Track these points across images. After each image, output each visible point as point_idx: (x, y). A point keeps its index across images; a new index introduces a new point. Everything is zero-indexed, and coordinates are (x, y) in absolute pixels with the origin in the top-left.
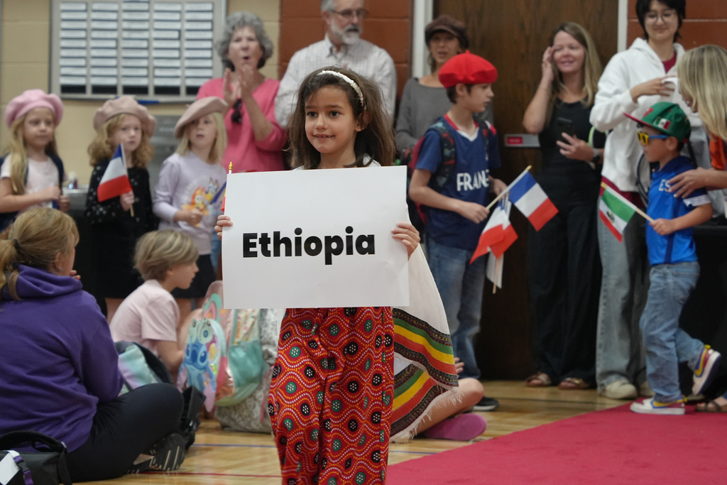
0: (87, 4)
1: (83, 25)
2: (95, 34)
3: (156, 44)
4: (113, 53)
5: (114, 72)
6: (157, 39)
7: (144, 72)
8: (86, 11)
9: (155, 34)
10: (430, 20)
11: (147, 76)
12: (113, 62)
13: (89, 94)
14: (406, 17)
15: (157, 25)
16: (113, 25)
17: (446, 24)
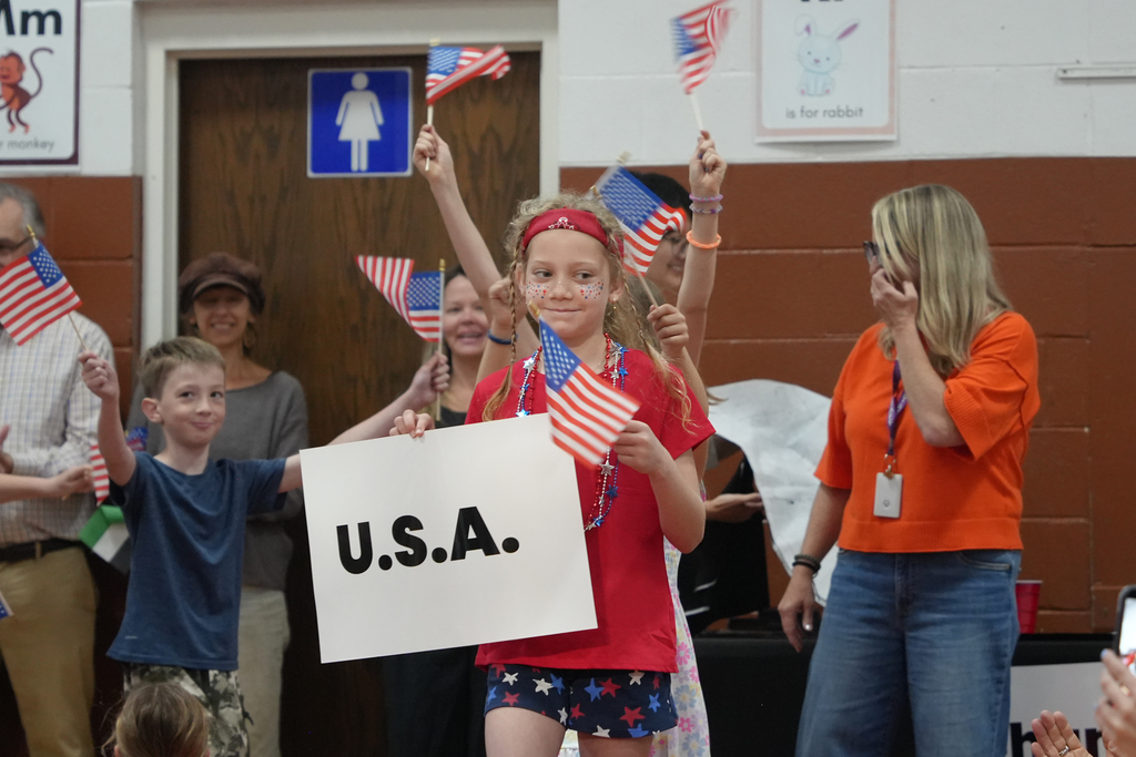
14: (129, 257)
17: (224, 272)
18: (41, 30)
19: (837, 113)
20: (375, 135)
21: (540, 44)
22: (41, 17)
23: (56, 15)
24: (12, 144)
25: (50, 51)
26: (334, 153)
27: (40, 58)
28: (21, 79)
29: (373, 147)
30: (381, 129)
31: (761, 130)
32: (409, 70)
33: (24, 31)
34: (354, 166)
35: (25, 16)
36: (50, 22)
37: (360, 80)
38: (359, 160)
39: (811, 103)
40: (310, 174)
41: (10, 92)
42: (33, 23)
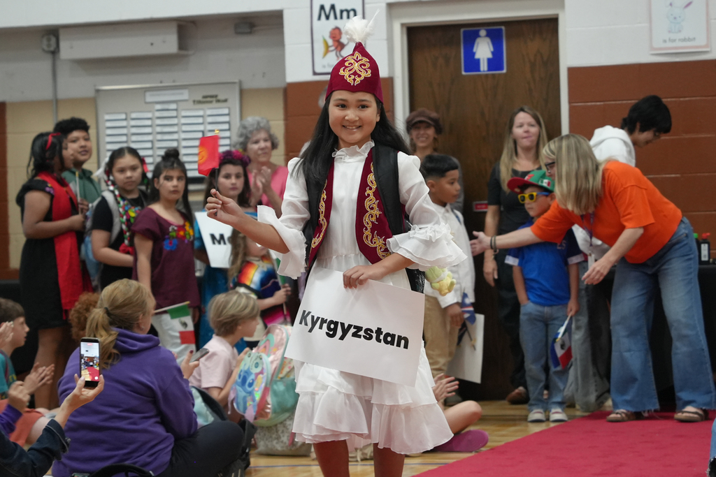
0: (126, 114)
1: (123, 131)
3: (184, 143)
6: (184, 139)
8: (126, 119)
15: (185, 128)
17: (424, 116)
18: (348, 17)
19: (684, 40)
20: (490, 56)
21: (558, 15)
22: (348, 12)
23: (354, 11)
26: (473, 64)
28: (340, 38)
29: (489, 60)
30: (493, 53)
31: (652, 48)
32: (503, 28)
33: (341, 18)
34: (482, 69)
35: (342, 12)
36: (352, 13)
37: (483, 33)
38: (484, 67)
39: (673, 36)
40: (464, 73)
41: (337, 44)
42: (345, 14)
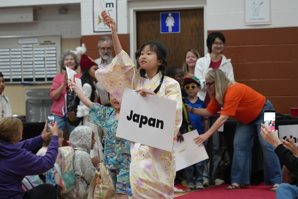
0: (9, 49)
1: (8, 57)
2: (13, 60)
3: (35, 63)
4: (20, 66)
5: (20, 73)
6: (36, 61)
7: (31, 73)
8: (9, 51)
9: (35, 59)
10: (136, 51)
11: (32, 75)
12: (20, 70)
13: (11, 82)
14: (127, 49)
15: (36, 56)
16: (19, 56)
18: (110, 7)
19: (259, 19)
21: (203, 7)
22: (110, 4)
24: (105, 28)
25: (111, 10)
26: (166, 29)
27: (110, 12)
29: (173, 27)
30: (174, 24)
31: (245, 23)
32: (179, 12)
33: (107, 7)
34: (169, 31)
36: (111, 5)
37: (170, 15)
38: (170, 30)
39: (255, 17)
40: (161, 33)
41: (104, 18)
42: (108, 5)
